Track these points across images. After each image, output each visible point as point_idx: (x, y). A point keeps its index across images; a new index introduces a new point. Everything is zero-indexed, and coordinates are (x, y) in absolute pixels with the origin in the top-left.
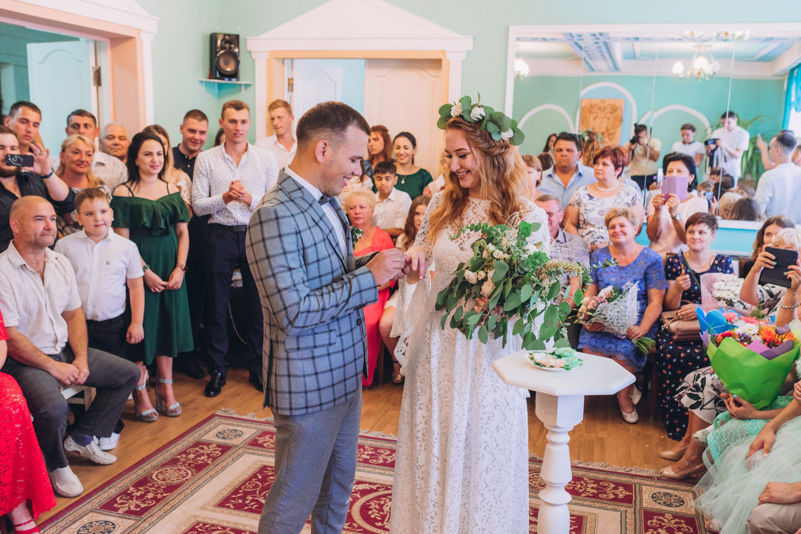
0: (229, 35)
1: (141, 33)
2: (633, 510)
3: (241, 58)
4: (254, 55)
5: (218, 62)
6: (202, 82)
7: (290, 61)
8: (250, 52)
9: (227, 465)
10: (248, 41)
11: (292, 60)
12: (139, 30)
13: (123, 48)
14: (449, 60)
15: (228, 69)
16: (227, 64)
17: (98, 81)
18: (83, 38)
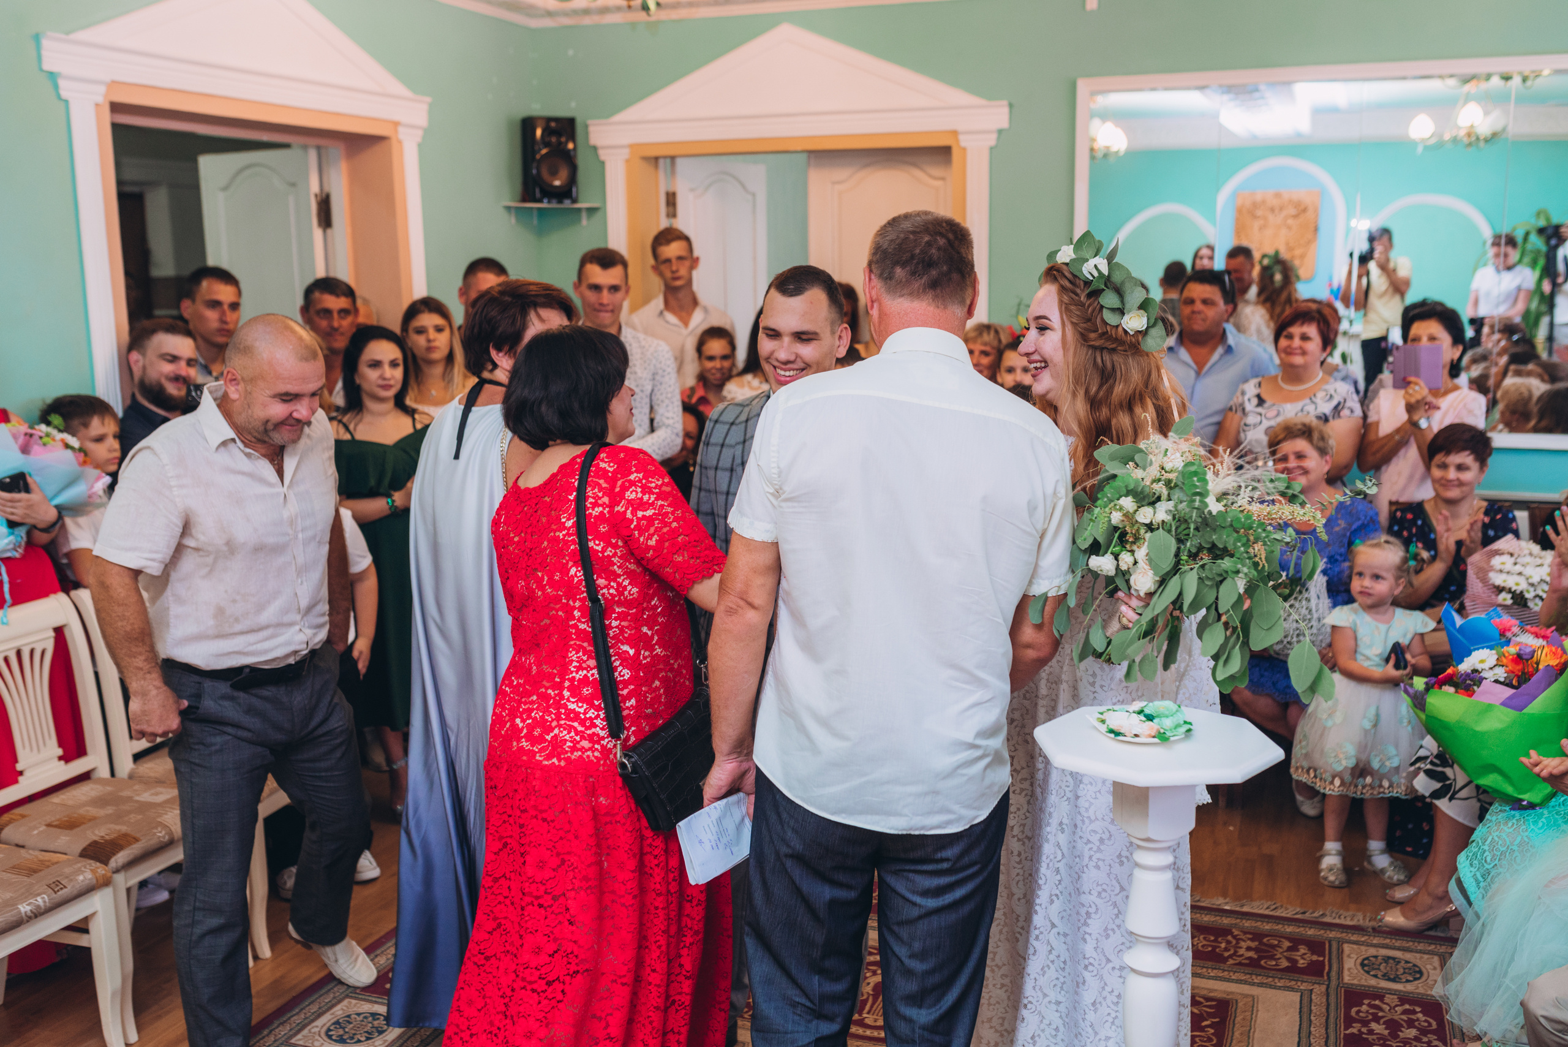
0: (557, 120)
1: (401, 129)
2: (1324, 988)
3: (581, 161)
4: (603, 154)
5: (538, 170)
6: (508, 208)
7: (668, 161)
8: (595, 148)
10: (591, 129)
11: (673, 158)
12: (396, 124)
13: (369, 157)
14: (964, 149)
15: (557, 183)
16: (554, 173)
17: (325, 218)
18: (295, 143)
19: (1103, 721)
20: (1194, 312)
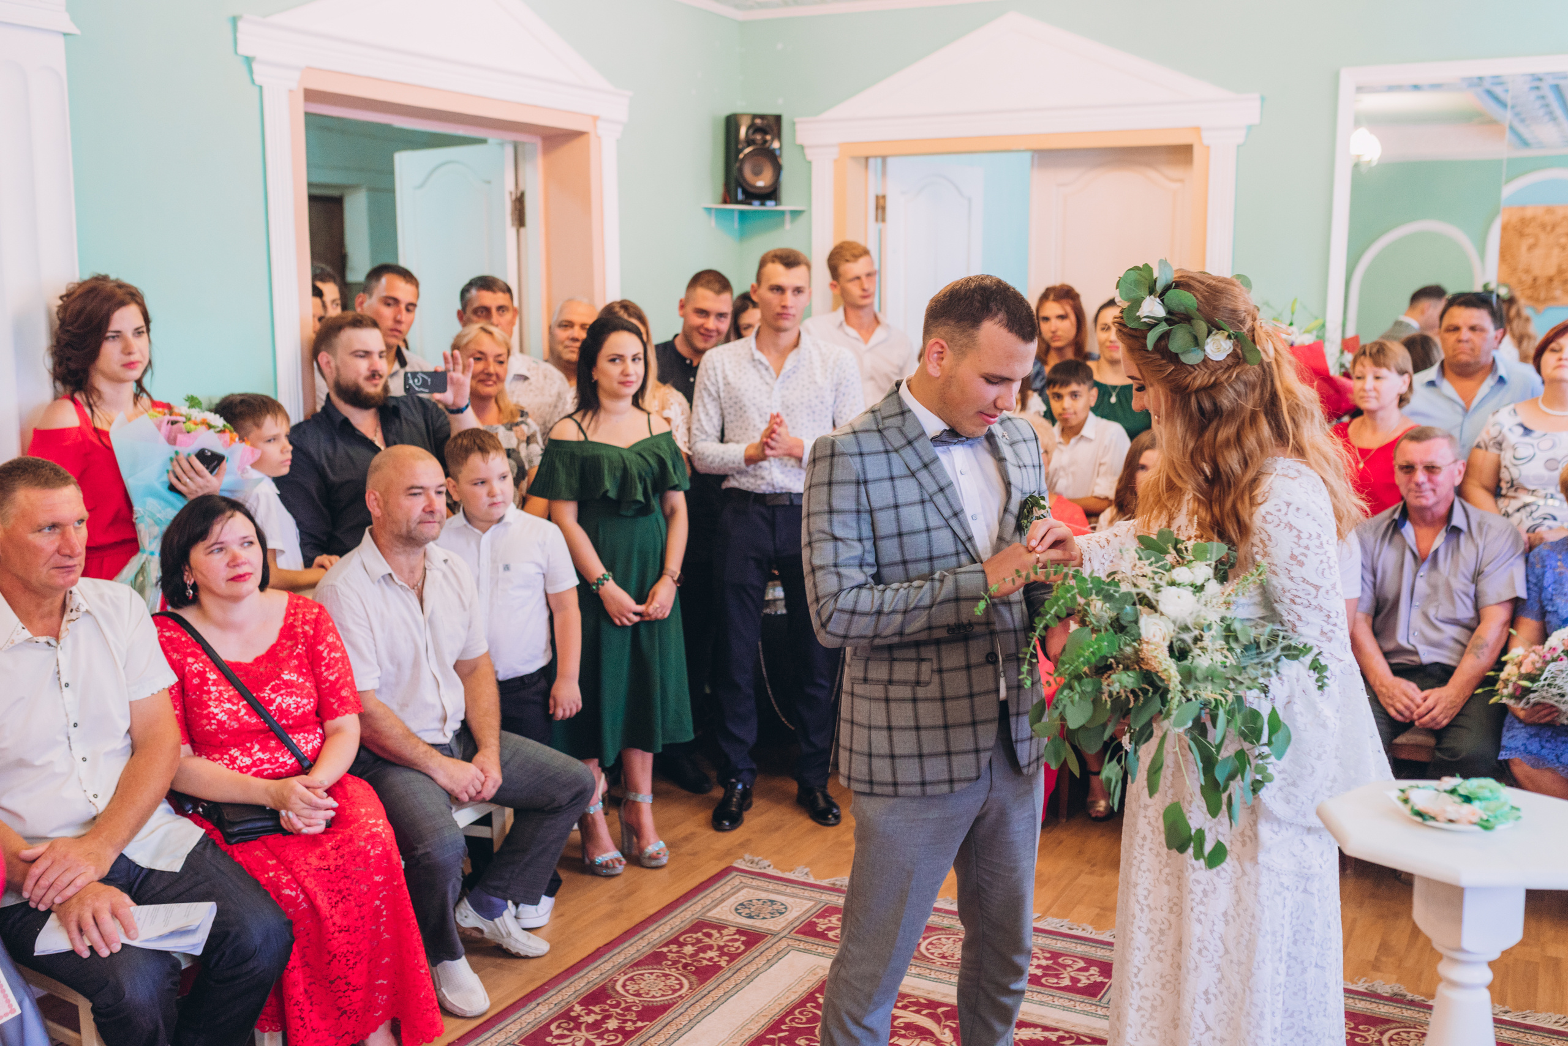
0: (762, 117)
1: (599, 124)
3: (785, 161)
4: (810, 154)
5: (740, 170)
6: (709, 210)
7: (879, 161)
8: (802, 147)
10: (798, 127)
11: (884, 158)
12: (596, 118)
13: (567, 152)
14: (1205, 147)
15: (760, 184)
16: (757, 173)
17: (520, 219)
18: (494, 138)
19: (1406, 801)
20: (1460, 341)
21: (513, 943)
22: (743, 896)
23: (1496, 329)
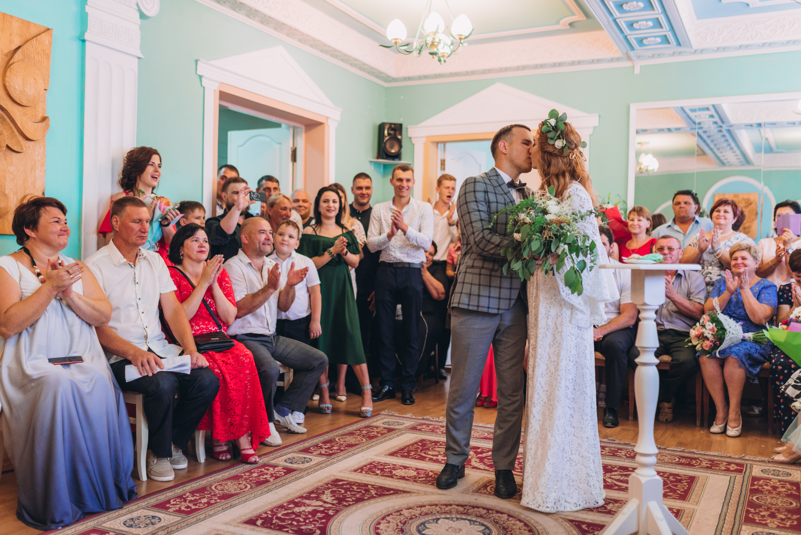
0: (394, 124)
1: (329, 120)
2: (742, 476)
3: (404, 143)
4: (414, 141)
5: (385, 147)
6: (371, 162)
7: (442, 145)
8: (410, 138)
9: (393, 438)
10: (409, 130)
11: (444, 143)
12: (327, 118)
13: (315, 132)
15: (393, 151)
16: (392, 147)
17: (294, 158)
18: (284, 123)
20: (681, 208)
21: (292, 427)
22: (385, 420)
23: (695, 204)
